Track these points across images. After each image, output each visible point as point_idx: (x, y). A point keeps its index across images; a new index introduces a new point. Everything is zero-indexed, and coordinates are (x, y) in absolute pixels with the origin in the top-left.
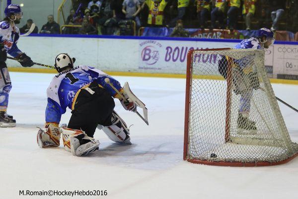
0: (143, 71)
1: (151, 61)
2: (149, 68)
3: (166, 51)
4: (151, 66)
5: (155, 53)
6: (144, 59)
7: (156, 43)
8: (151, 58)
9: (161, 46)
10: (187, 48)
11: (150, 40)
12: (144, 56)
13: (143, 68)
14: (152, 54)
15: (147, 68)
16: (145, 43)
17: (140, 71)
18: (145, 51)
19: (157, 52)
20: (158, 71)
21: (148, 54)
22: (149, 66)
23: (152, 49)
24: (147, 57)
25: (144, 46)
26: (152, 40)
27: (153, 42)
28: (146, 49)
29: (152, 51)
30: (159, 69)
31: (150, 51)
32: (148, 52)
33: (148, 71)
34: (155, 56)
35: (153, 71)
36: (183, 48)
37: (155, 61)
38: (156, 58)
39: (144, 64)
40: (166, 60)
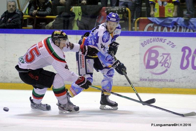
0: (147, 84)
1: (159, 69)
2: (156, 80)
3: (182, 53)
4: (159, 77)
5: (165, 56)
6: (148, 66)
7: (167, 42)
8: (160, 65)
9: (173, 46)
11: (156, 37)
12: (149, 62)
13: (146, 80)
14: (159, 59)
15: (153, 80)
16: (148, 42)
17: (140, 83)
18: (150, 55)
19: (168, 54)
20: (171, 84)
21: (155, 59)
22: (155, 77)
23: (161, 51)
24: (152, 63)
25: (148, 47)
26: (160, 38)
27: (161, 40)
28: (150, 51)
29: (160, 55)
30: (172, 81)
31: (157, 53)
32: (153, 55)
33: (155, 84)
34: (165, 62)
35: (162, 84)
37: (165, 69)
38: (166, 65)
39: (147, 74)
40: (182, 67)
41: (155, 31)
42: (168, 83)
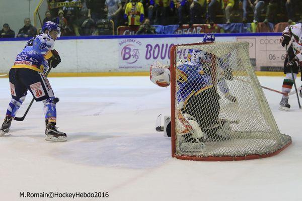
0: (124, 70)
1: (132, 60)
2: (130, 67)
3: (146, 49)
4: (132, 65)
5: (136, 51)
6: (124, 58)
7: (136, 41)
8: (132, 57)
9: (140, 44)
10: (167, 45)
11: (129, 39)
12: (124, 55)
13: (123, 67)
14: (132, 53)
15: (128, 67)
16: (124, 42)
17: (120, 70)
18: (125, 51)
19: (137, 50)
20: (140, 69)
21: (128, 53)
22: (129, 65)
23: (132, 48)
24: (127, 56)
25: (124, 45)
26: (131, 39)
27: (132, 41)
28: (125, 48)
29: (132, 50)
30: (141, 67)
31: (130, 49)
32: (127, 51)
33: (129, 70)
34: (136, 55)
35: (134, 70)
36: (163, 45)
37: (135, 60)
38: (136, 57)
39: (124, 63)
40: (147, 58)
41: (130, 34)
42: (138, 69)
